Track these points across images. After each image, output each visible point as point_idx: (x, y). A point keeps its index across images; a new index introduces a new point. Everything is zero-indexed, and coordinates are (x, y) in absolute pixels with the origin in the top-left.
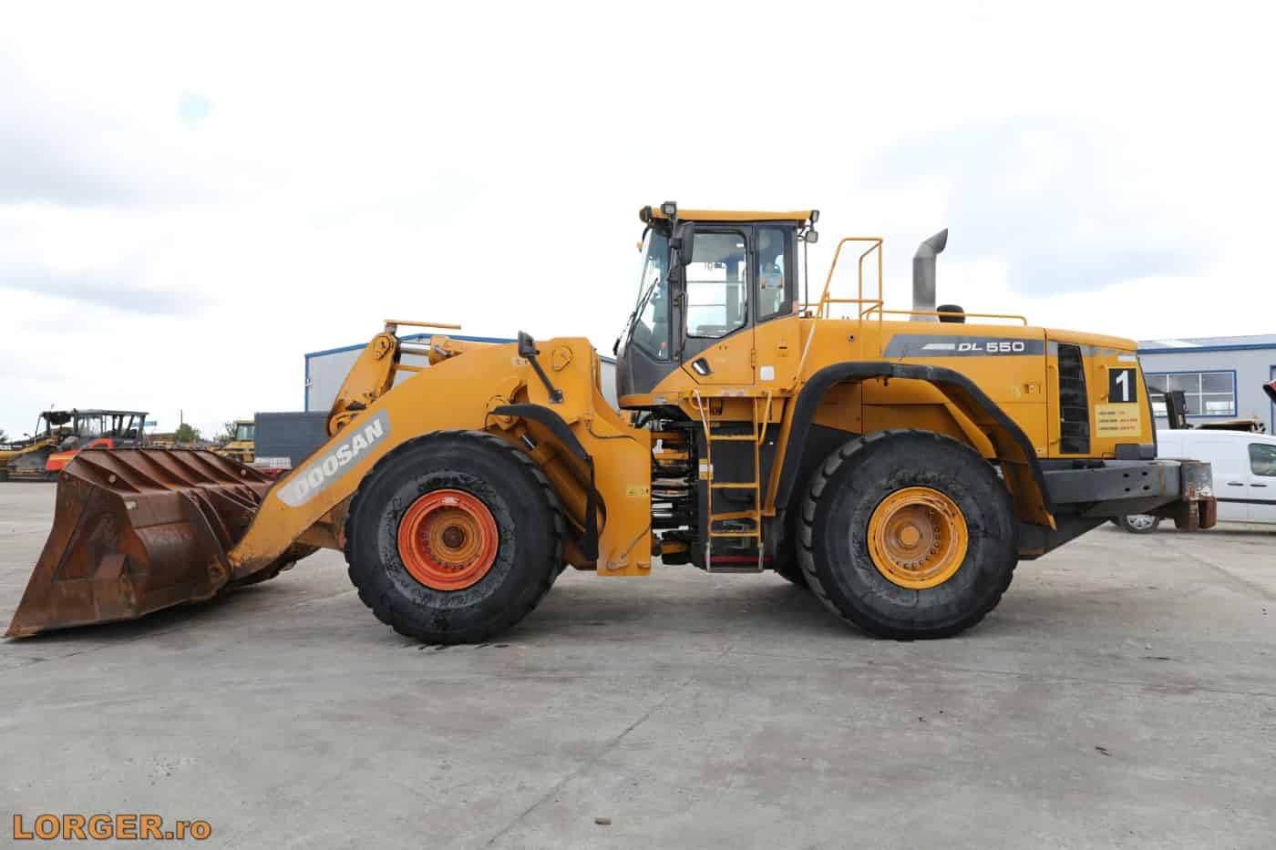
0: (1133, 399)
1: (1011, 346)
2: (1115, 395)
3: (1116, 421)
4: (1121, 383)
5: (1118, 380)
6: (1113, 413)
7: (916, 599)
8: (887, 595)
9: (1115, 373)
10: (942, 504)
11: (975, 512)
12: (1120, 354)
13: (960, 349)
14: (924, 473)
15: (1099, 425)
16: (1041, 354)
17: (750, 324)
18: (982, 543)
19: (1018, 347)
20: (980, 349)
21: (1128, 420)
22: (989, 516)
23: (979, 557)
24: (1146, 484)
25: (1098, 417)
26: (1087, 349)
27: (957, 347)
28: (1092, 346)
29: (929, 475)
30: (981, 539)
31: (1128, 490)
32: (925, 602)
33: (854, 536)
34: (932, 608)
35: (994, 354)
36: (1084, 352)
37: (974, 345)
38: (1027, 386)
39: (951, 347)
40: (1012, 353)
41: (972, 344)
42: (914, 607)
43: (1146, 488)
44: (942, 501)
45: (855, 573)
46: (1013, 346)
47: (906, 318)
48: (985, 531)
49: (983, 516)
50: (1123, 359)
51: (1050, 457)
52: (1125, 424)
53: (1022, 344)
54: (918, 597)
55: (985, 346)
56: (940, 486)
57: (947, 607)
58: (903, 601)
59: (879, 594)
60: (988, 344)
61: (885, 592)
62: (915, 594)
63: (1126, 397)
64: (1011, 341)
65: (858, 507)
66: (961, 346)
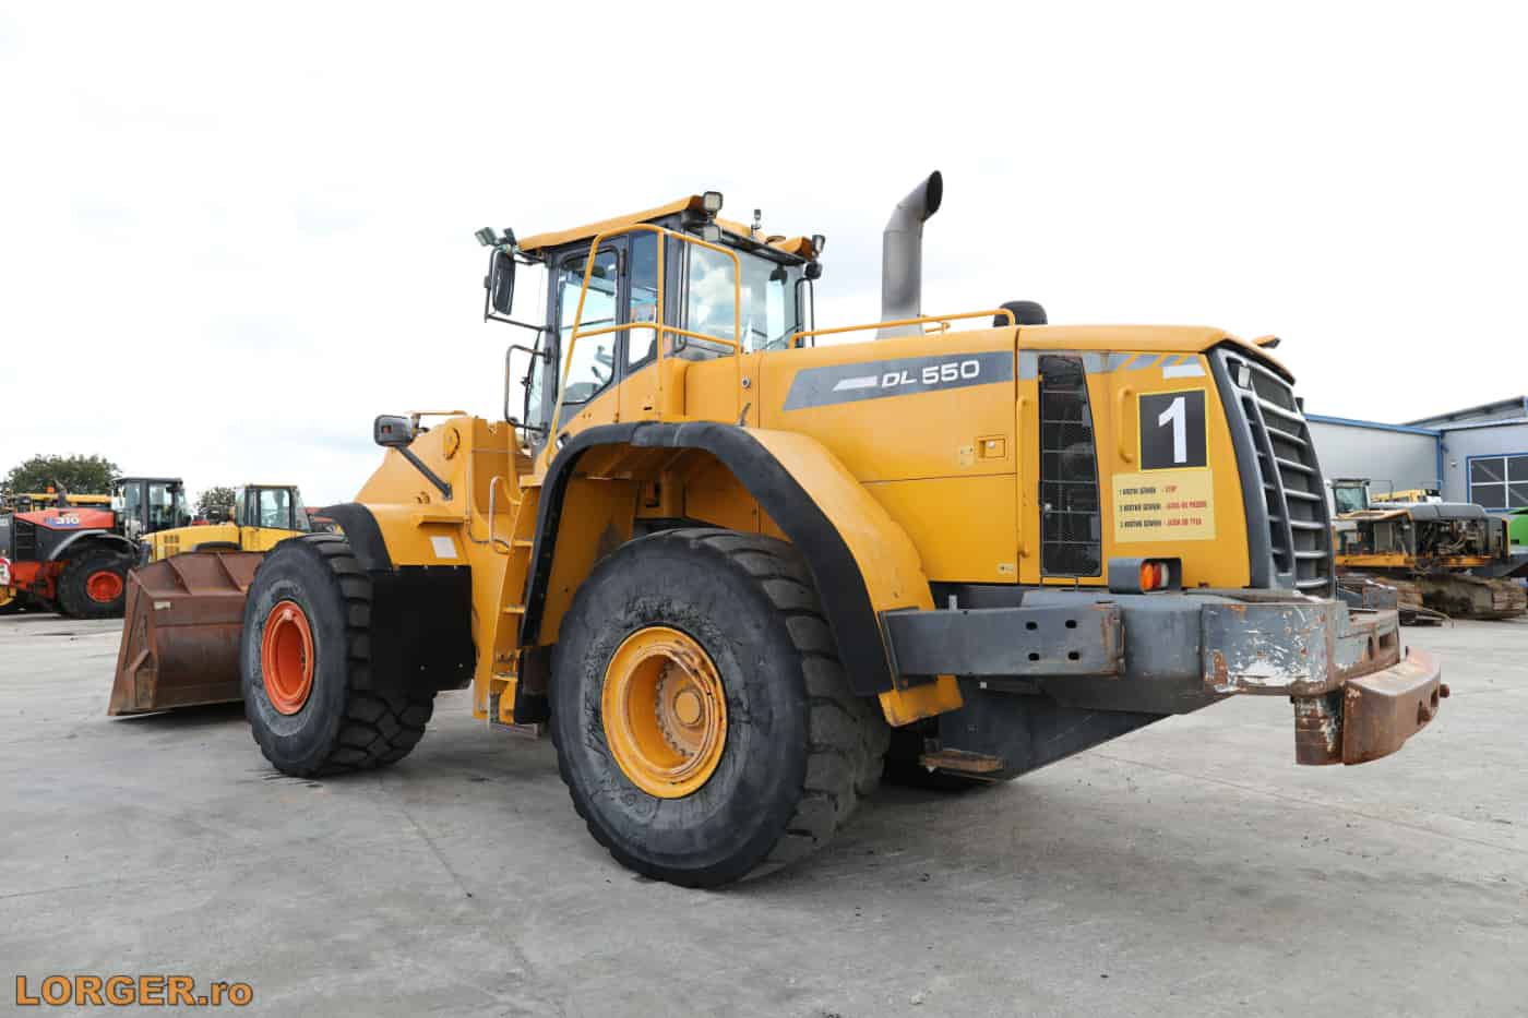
0: (1197, 456)
1: (959, 369)
2: (1157, 453)
3: (1157, 507)
4: (1170, 425)
5: (1163, 419)
6: (1152, 490)
7: (652, 814)
8: (621, 798)
9: (1153, 405)
10: (692, 659)
11: (736, 678)
12: (1167, 362)
13: (885, 384)
14: (669, 605)
15: (1121, 517)
16: (1008, 379)
17: (615, 379)
18: (745, 733)
19: (970, 369)
20: (912, 381)
21: (1184, 505)
22: (756, 686)
23: (741, 758)
24: (1073, 649)
25: (1119, 500)
26: (1097, 358)
27: (880, 380)
28: (1106, 353)
29: (676, 607)
30: (744, 725)
31: (1034, 657)
32: (663, 820)
33: (587, 700)
34: (670, 832)
35: (934, 387)
36: (1091, 368)
37: (905, 374)
38: (983, 442)
39: (871, 382)
40: (960, 382)
41: (900, 371)
42: (646, 826)
43: (1074, 656)
44: (692, 655)
45: (585, 755)
46: (963, 370)
47: (871, 335)
48: (748, 712)
49: (746, 684)
50: (1171, 372)
51: (1022, 581)
52: (1180, 514)
53: (976, 363)
54: (658, 808)
55: (920, 377)
56: (692, 629)
57: (689, 833)
58: (638, 812)
59: (611, 795)
60: (924, 371)
61: (618, 794)
62: (654, 804)
63: (1180, 453)
64: (959, 359)
65: (591, 653)
66: (886, 377)
